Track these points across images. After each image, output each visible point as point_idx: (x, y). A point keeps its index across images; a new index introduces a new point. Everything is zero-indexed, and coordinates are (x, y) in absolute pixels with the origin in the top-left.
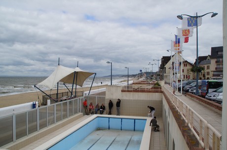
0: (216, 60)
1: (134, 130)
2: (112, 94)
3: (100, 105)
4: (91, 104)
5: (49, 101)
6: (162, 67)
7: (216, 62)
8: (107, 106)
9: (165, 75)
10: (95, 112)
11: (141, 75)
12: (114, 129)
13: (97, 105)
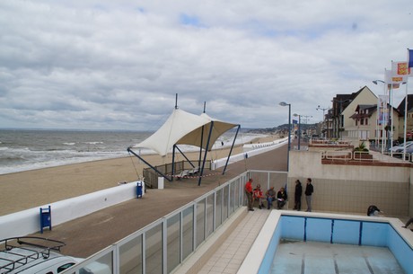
1: (360, 244)
2: (302, 168)
3: (277, 190)
4: (258, 189)
5: (161, 180)
8: (291, 191)
10: (266, 205)
11: (284, 130)
12: (316, 241)
13: (272, 190)
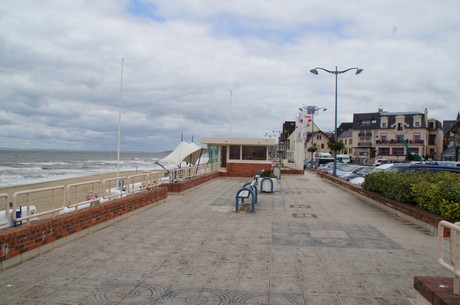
0: (359, 132)
6: (284, 138)
7: (360, 135)
9: (288, 151)
